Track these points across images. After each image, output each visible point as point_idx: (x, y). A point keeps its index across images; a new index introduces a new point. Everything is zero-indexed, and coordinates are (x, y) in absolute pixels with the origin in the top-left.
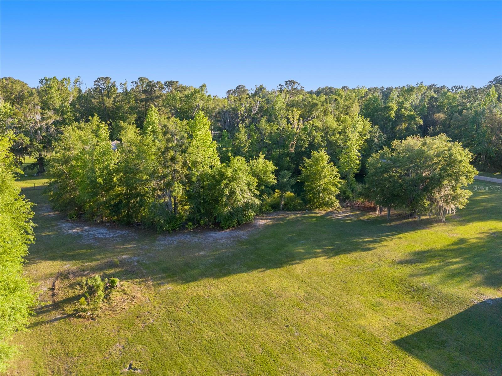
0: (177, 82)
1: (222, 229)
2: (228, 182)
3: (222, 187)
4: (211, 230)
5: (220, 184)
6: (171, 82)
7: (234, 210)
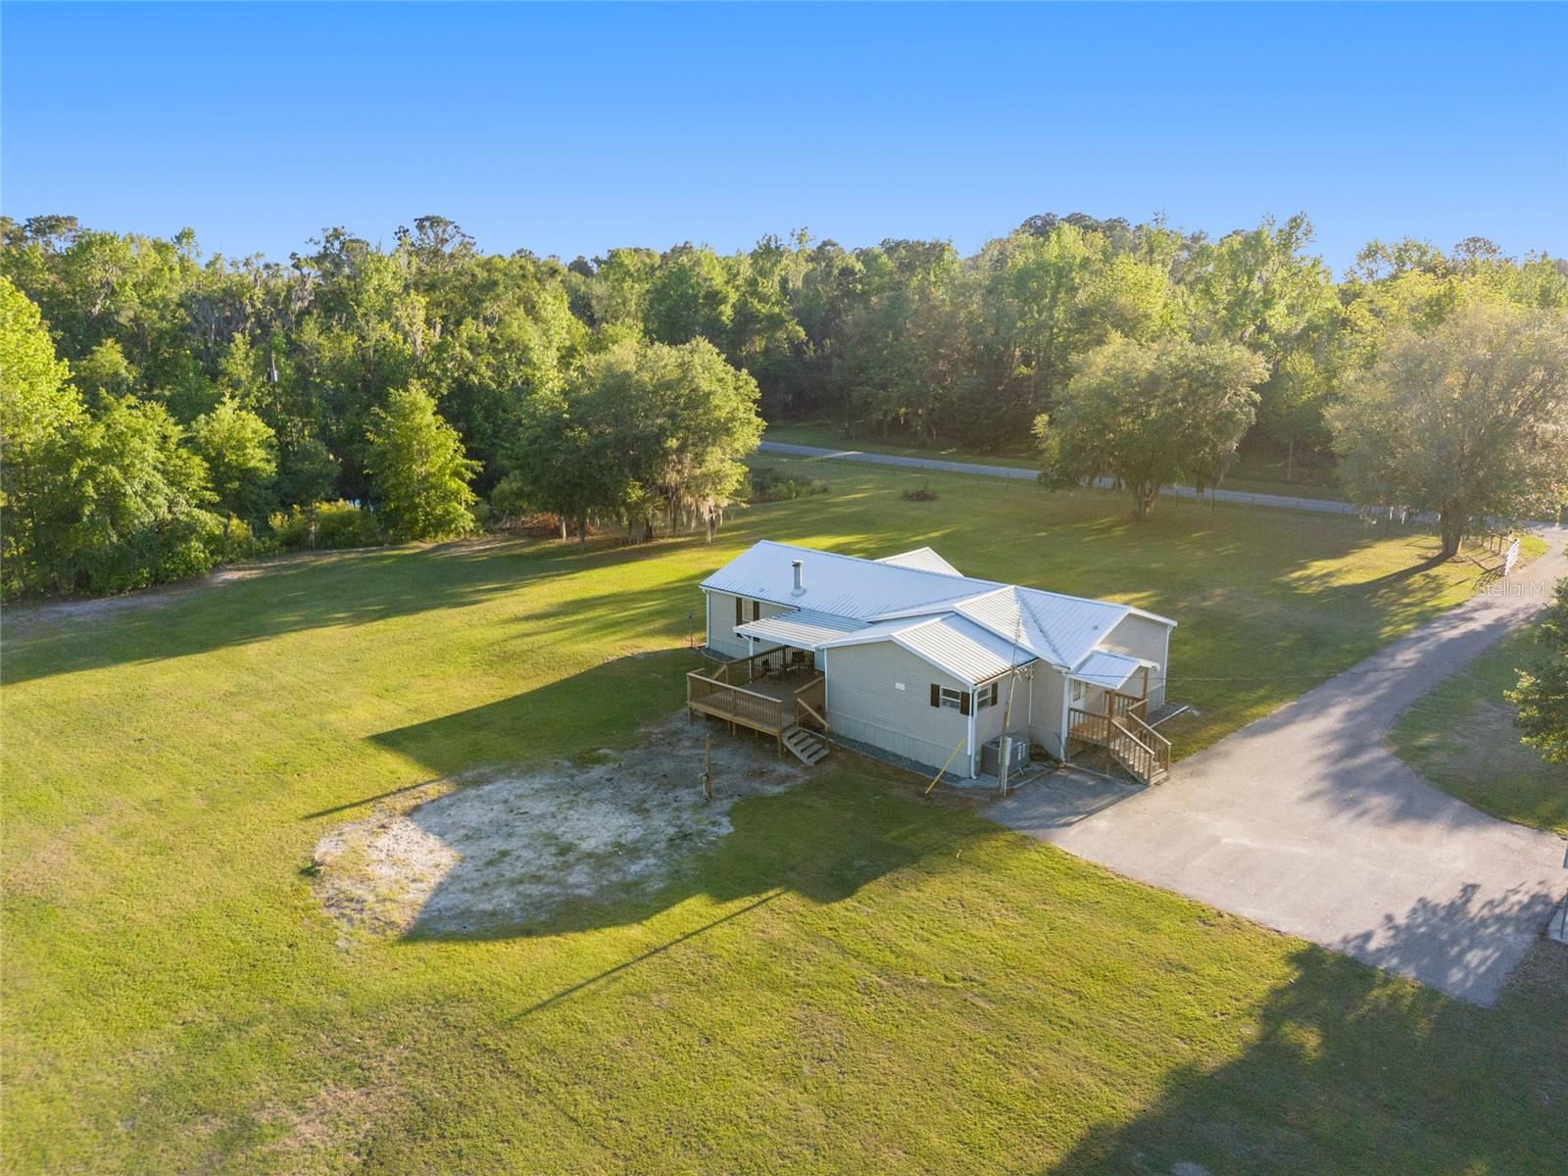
0: (71, 219)
1: (99, 593)
2: (95, 464)
3: (75, 476)
4: (64, 599)
5: (67, 471)
6: (50, 218)
7: (129, 543)
